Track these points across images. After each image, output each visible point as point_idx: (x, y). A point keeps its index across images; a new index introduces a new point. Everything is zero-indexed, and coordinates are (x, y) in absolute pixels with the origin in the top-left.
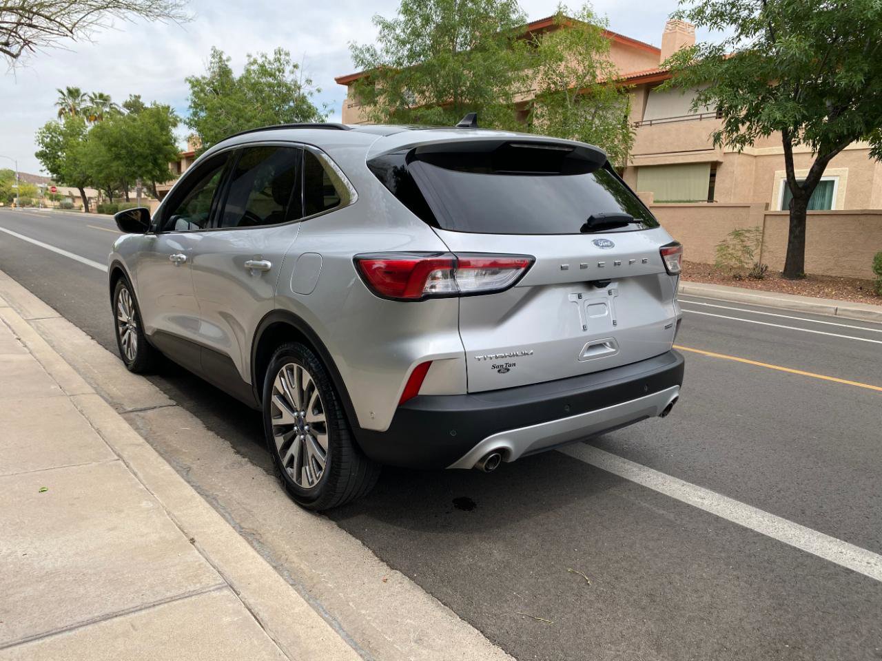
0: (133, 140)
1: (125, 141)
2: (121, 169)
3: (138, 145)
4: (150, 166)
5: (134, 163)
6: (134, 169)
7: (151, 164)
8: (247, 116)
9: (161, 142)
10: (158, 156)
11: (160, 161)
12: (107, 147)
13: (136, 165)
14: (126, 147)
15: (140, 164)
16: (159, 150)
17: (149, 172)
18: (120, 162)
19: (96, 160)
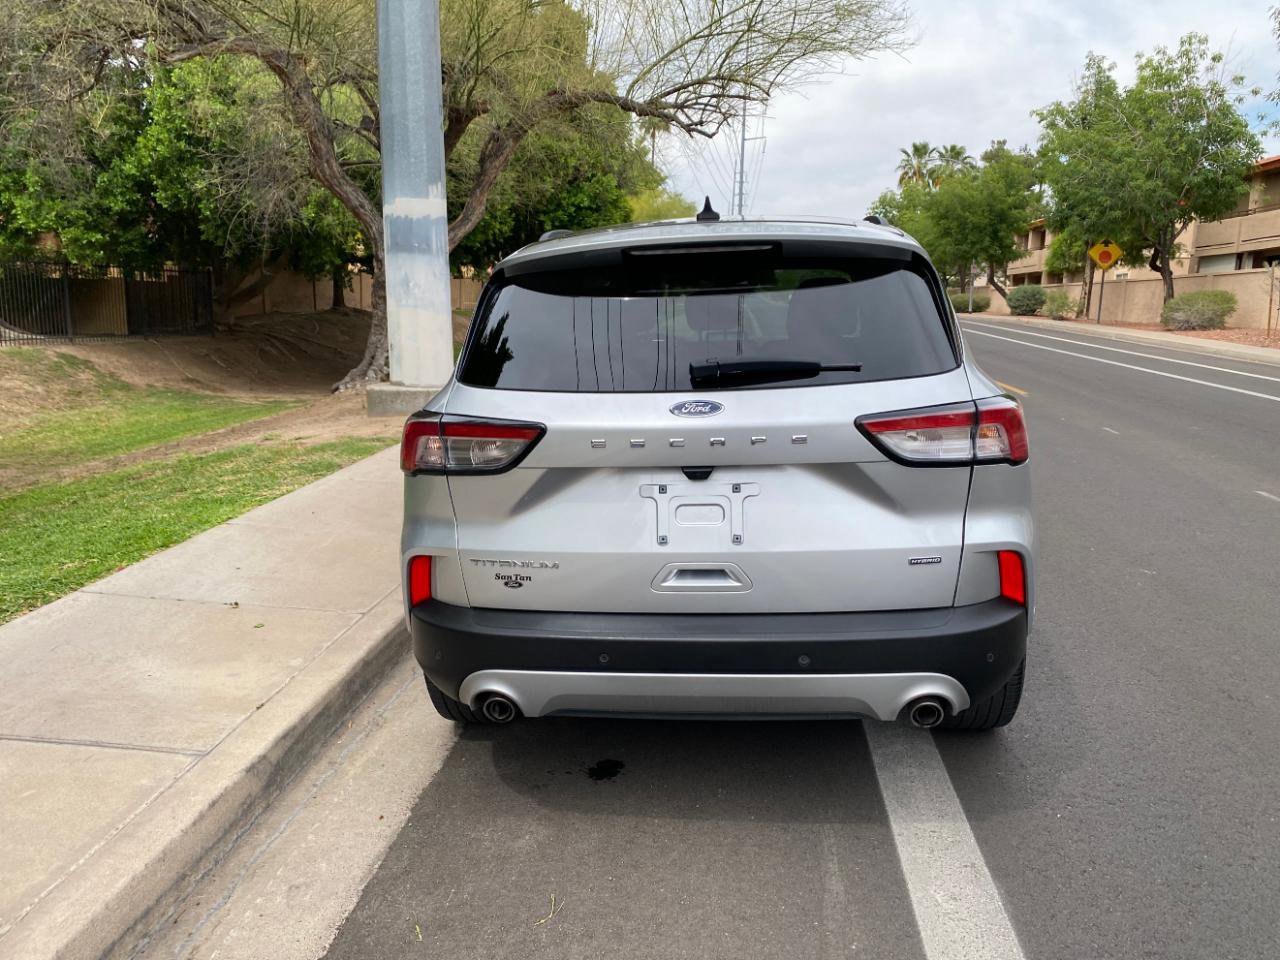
0: (968, 206)
1: (959, 211)
2: (949, 248)
3: (973, 214)
4: (987, 241)
5: (966, 239)
6: (965, 247)
7: (988, 239)
8: (1116, 154)
9: (1005, 206)
10: (999, 227)
11: (1001, 234)
12: (935, 221)
13: (969, 241)
14: (958, 218)
15: (974, 240)
16: (1002, 217)
17: (985, 250)
18: (949, 239)
19: (926, 239)
